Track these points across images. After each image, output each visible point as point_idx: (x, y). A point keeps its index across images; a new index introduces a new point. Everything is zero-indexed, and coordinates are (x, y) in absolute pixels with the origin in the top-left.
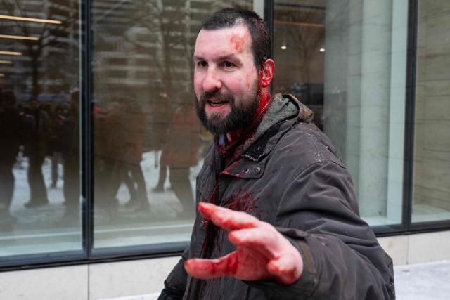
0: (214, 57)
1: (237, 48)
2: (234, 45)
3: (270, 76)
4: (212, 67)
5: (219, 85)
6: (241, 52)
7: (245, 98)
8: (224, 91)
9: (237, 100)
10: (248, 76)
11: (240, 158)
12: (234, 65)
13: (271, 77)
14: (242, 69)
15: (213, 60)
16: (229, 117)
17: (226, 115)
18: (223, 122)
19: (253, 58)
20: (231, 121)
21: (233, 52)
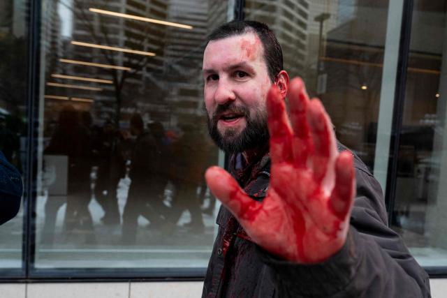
0: (225, 66)
1: (248, 56)
2: (245, 52)
3: (285, 88)
4: (224, 77)
5: (232, 96)
6: (253, 59)
7: (261, 110)
8: (238, 103)
9: (252, 112)
10: (262, 86)
11: (257, 175)
12: (247, 75)
13: (286, 90)
14: (256, 79)
15: (224, 70)
16: (246, 131)
17: (241, 130)
18: (239, 138)
19: (266, 67)
20: (247, 137)
21: (244, 60)
